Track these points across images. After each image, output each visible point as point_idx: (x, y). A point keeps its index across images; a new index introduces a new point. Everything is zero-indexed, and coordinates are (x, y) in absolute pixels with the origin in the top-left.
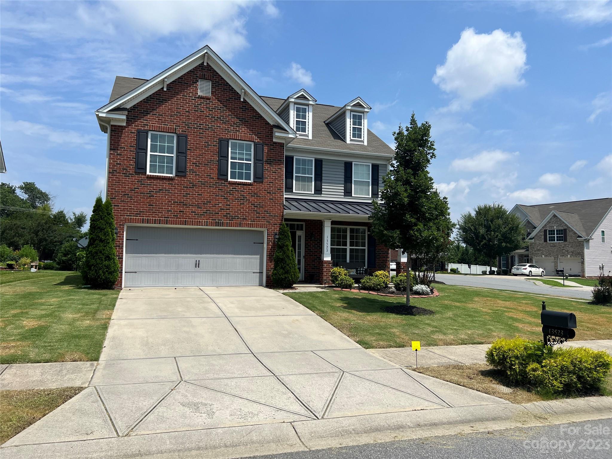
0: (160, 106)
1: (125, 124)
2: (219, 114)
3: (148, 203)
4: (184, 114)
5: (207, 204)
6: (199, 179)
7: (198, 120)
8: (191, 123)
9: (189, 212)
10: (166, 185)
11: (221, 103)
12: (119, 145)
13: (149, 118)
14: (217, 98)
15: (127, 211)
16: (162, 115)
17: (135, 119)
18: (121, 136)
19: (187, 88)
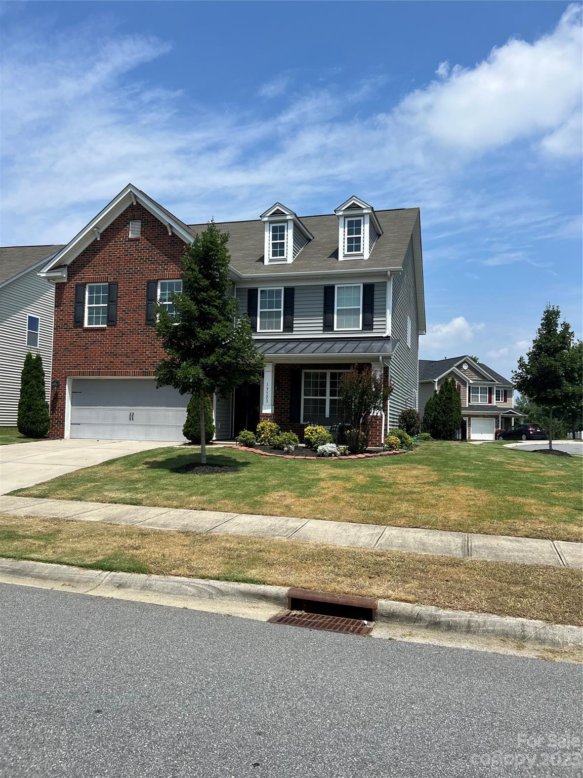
0: (94, 257)
1: (66, 281)
2: (147, 254)
3: (83, 355)
4: (116, 260)
5: (135, 353)
6: (127, 327)
7: (127, 264)
8: (122, 269)
9: (118, 362)
10: (99, 336)
11: (149, 242)
12: (61, 302)
13: (86, 271)
14: (145, 238)
15: (68, 364)
16: (96, 266)
17: (74, 274)
18: (63, 293)
19: (118, 233)
